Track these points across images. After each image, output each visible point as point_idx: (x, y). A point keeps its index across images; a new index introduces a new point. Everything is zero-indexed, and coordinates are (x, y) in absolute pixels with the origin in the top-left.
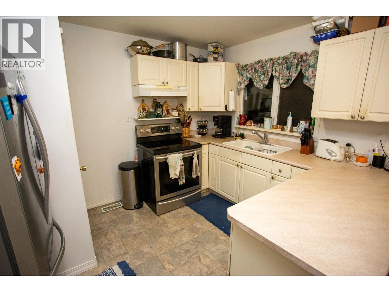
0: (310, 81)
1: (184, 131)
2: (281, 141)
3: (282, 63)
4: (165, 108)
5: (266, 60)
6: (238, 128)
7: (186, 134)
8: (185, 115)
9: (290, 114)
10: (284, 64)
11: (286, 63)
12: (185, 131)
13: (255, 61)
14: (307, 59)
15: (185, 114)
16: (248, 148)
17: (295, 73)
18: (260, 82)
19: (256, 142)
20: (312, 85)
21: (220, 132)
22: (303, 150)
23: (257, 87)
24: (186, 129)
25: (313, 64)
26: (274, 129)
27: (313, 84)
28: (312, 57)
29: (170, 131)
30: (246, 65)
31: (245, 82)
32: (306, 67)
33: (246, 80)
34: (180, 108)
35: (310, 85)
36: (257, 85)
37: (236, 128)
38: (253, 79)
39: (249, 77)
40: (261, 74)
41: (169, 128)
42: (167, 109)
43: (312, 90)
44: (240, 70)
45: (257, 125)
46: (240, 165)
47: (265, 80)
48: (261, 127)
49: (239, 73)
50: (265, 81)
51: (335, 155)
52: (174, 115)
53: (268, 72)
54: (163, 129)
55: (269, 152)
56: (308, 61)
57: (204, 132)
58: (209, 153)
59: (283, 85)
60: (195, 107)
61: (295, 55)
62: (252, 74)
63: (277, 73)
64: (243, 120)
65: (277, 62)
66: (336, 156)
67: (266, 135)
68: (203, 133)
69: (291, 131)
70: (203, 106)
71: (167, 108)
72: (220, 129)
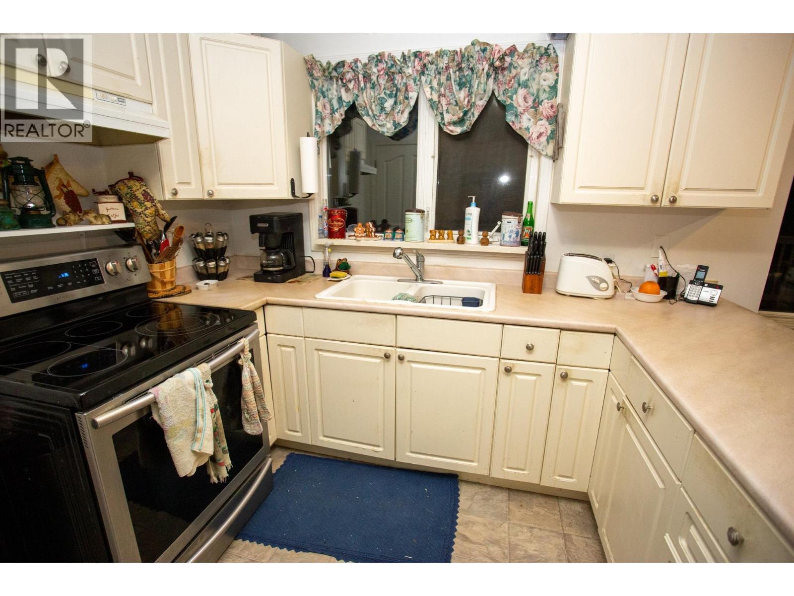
0: (521, 120)
1: (158, 276)
2: (457, 269)
3: (447, 68)
4: (59, 188)
5: (403, 53)
6: (329, 247)
7: (164, 284)
8: (157, 213)
9: (472, 201)
10: (455, 70)
11: (460, 69)
12: (163, 274)
13: (370, 54)
14: (513, 63)
15: (157, 211)
16: (406, 300)
17: (481, 99)
18: (381, 118)
19: (394, 281)
20: (526, 129)
21: (277, 264)
22: (529, 284)
23: (375, 128)
24: (163, 267)
25: (526, 77)
26: (435, 241)
27: (526, 127)
28: (525, 60)
29: (102, 282)
30: (339, 63)
31: (337, 115)
32: (510, 83)
33: (337, 109)
34: (134, 189)
35: (520, 128)
36: (374, 125)
37: (322, 248)
38: (360, 109)
39: (347, 101)
40: (385, 93)
41: (98, 267)
42: (65, 190)
43: (526, 141)
44: (317, 80)
45: (383, 235)
46: (395, 353)
47: (398, 112)
48: (397, 239)
49: (313, 86)
50: (400, 114)
51: (606, 286)
52: (108, 216)
53: (407, 90)
54: (66, 275)
55: (438, 300)
56: (514, 72)
57: (221, 270)
58: (266, 334)
59: (452, 128)
60: (189, 183)
61: (484, 50)
62: (356, 92)
63: (433, 92)
64: (340, 223)
65: (432, 63)
66: (607, 289)
67: (420, 259)
68: (219, 272)
69: (485, 242)
70: (220, 184)
71: (65, 187)
72: (277, 253)
